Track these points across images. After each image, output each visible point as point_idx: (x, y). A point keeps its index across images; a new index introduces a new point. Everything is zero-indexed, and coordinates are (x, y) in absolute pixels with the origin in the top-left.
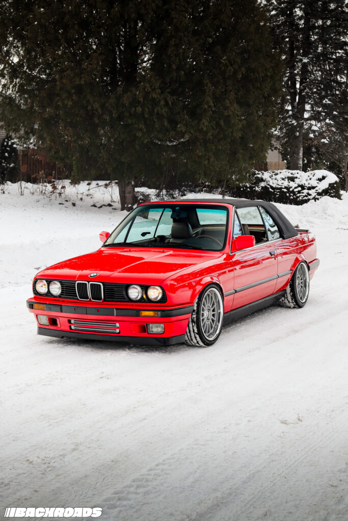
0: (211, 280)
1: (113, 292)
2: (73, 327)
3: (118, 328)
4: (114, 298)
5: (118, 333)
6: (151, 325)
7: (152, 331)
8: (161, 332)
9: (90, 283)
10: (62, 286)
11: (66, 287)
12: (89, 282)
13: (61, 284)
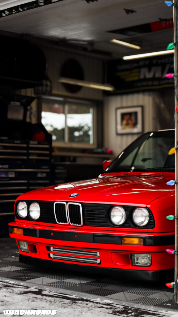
1: (94, 214)
2: (52, 255)
3: (98, 258)
4: (95, 222)
5: (98, 264)
6: (136, 255)
7: (138, 263)
8: (147, 264)
9: (69, 203)
10: (41, 208)
11: (44, 208)
12: (67, 202)
13: (40, 206)
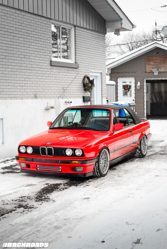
0: (104, 146)
1: (58, 152)
2: (38, 169)
3: (60, 169)
4: (59, 155)
6: (77, 168)
8: (81, 171)
10: (33, 149)
11: (35, 149)
12: (46, 147)
13: (32, 148)
